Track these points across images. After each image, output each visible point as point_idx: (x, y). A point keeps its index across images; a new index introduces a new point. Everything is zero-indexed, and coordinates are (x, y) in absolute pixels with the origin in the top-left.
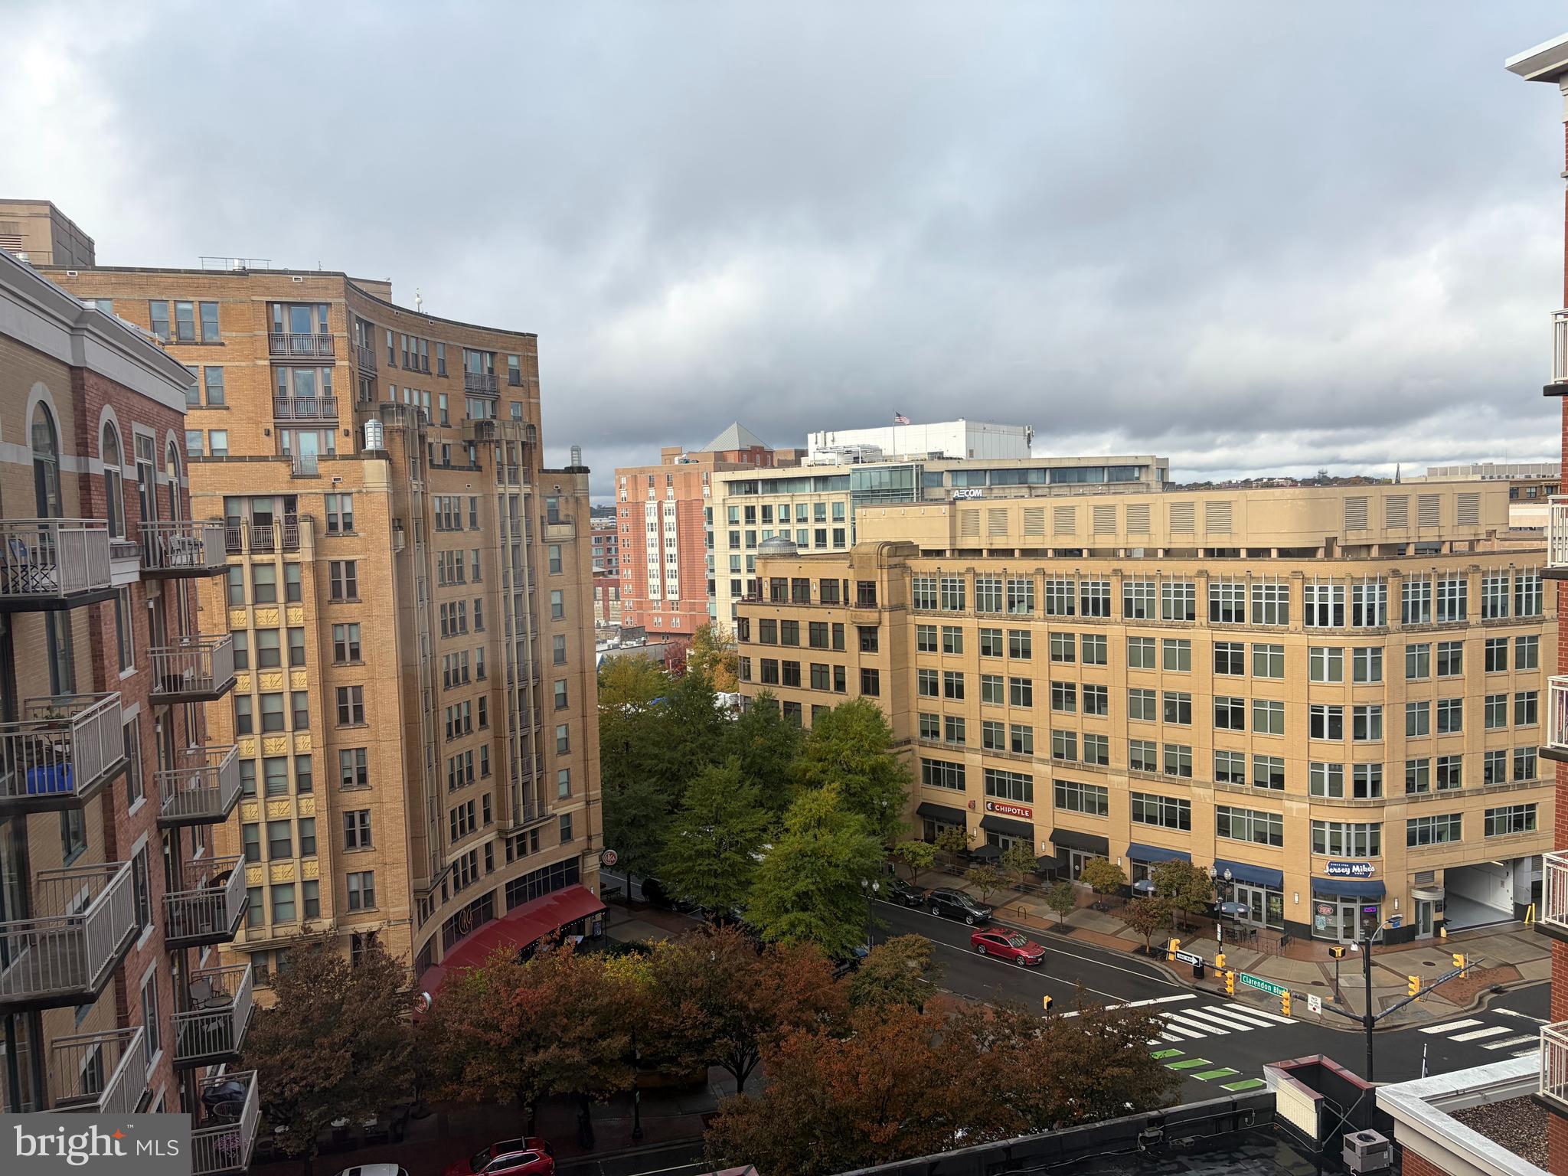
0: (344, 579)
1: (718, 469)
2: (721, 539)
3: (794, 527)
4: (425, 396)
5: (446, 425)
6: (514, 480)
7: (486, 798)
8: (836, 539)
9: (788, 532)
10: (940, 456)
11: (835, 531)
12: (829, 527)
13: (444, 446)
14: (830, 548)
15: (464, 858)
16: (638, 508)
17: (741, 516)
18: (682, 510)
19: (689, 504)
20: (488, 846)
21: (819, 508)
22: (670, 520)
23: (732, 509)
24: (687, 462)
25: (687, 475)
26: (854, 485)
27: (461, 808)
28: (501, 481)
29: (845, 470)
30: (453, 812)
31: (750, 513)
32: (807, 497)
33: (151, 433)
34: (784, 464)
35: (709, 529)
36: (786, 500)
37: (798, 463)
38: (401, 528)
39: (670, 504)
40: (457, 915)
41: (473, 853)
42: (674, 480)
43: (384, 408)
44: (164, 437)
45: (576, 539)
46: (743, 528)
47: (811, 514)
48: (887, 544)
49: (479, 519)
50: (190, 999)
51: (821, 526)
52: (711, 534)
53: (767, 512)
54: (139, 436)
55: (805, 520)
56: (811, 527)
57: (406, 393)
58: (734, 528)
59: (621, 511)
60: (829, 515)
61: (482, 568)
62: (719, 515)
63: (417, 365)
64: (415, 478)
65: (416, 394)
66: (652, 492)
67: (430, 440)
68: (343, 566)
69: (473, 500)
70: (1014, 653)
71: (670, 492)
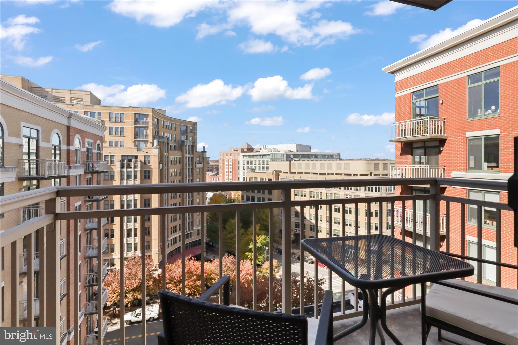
0: (147, 175)
1: (242, 152)
2: (241, 168)
3: (257, 166)
4: (170, 135)
5: (175, 141)
6: (189, 153)
7: (179, 225)
8: (267, 169)
9: (256, 167)
10: (290, 151)
11: (267, 167)
12: (265, 166)
13: (174, 146)
14: (265, 171)
15: (174, 239)
16: (223, 160)
17: (246, 163)
18: (233, 161)
19: (235, 160)
20: (180, 236)
21: (263, 162)
22: (231, 163)
23: (244, 161)
24: (235, 150)
25: (235, 154)
26: (271, 156)
27: (173, 227)
28: (186, 154)
29: (269, 153)
30: (171, 228)
31: (248, 162)
32: (260, 159)
33: (92, 141)
34: (257, 151)
35: (238, 165)
36: (256, 160)
37: (259, 151)
38: (161, 164)
39: (231, 160)
40: (171, 252)
41: (176, 238)
42: (232, 155)
43: (159, 137)
44: (96, 142)
45: (203, 167)
46: (246, 166)
47: (261, 163)
48: (275, 170)
49: (181, 162)
50: (92, 270)
51: (263, 166)
52: (239, 167)
53: (251, 162)
54: (88, 142)
55: (260, 164)
56: (261, 166)
57: (166, 134)
58: (244, 165)
59: (220, 161)
60: (265, 163)
61: (181, 173)
62: (241, 163)
63: (169, 128)
64: (166, 153)
65: (168, 134)
66: (227, 157)
67: (170, 144)
68: (147, 172)
69: (180, 158)
70: (302, 196)
71: (231, 157)
